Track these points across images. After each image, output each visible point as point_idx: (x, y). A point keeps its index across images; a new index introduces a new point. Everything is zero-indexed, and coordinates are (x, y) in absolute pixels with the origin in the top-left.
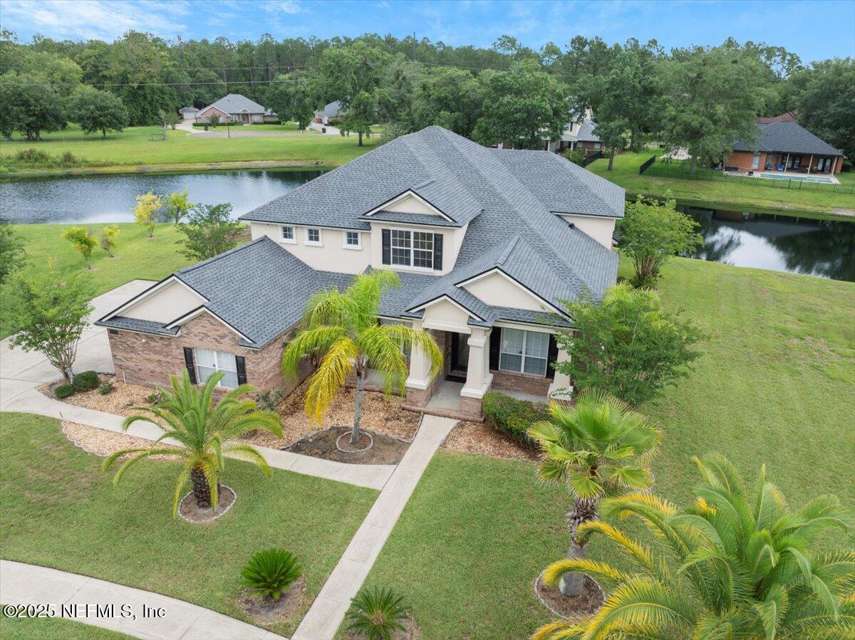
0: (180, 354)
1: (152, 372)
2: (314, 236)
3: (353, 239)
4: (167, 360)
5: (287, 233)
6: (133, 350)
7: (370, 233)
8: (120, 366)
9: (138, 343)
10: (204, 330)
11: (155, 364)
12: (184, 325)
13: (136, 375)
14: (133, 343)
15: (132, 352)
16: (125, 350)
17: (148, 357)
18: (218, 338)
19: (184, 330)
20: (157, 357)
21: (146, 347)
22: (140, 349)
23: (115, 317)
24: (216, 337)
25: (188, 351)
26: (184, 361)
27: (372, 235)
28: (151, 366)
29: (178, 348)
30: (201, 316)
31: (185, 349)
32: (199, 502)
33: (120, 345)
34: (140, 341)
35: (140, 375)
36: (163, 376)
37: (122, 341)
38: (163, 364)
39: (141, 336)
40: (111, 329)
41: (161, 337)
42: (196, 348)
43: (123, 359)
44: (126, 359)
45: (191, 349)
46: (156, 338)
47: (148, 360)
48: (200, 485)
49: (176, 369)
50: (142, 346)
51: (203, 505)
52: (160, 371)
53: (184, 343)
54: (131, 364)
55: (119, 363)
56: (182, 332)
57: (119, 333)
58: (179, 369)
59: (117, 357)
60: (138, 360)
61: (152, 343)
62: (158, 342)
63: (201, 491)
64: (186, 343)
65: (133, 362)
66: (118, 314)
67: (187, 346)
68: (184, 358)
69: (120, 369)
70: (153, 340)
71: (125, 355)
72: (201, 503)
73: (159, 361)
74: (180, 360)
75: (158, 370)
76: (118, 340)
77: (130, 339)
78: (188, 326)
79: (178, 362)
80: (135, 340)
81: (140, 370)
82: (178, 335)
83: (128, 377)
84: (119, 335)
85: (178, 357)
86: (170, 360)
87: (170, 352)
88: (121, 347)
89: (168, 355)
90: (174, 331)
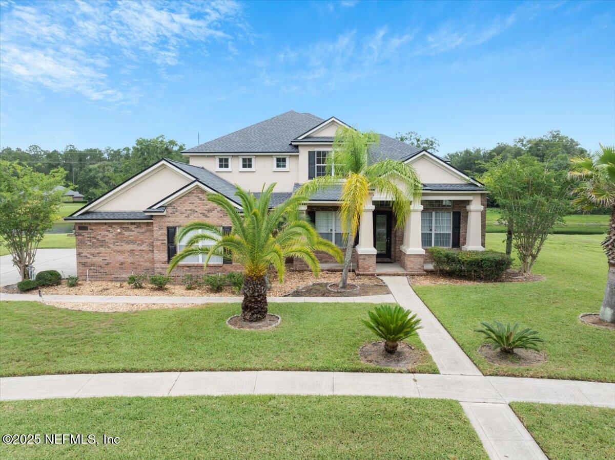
0: (162, 235)
1: (122, 264)
2: (247, 163)
3: (281, 162)
4: (141, 248)
5: (224, 163)
6: (103, 243)
7: (298, 155)
8: (84, 264)
9: (110, 235)
10: (192, 207)
11: (126, 254)
12: (170, 205)
13: (102, 270)
14: (104, 236)
15: (102, 246)
16: (94, 245)
17: (120, 248)
18: (206, 212)
19: (170, 210)
21: (120, 238)
22: (112, 241)
23: (87, 213)
24: (204, 212)
25: (171, 230)
26: (166, 242)
27: (300, 156)
28: (120, 258)
29: (161, 229)
30: (190, 193)
31: (168, 228)
32: (253, 314)
33: (88, 241)
34: (112, 233)
35: (107, 269)
36: (134, 266)
37: (92, 236)
38: (136, 253)
39: (115, 228)
40: (82, 223)
41: (139, 223)
42: (180, 226)
43: (89, 256)
44: (93, 255)
45: (175, 228)
46: (132, 227)
47: (119, 252)
48: (258, 292)
49: (155, 251)
50: (114, 237)
51: (257, 317)
52: (131, 262)
53: (168, 222)
54: (98, 260)
55: (84, 261)
56: (167, 212)
57: (89, 228)
58: (159, 251)
59: (82, 255)
60: (107, 253)
61: (127, 233)
62: (133, 231)
63: (257, 301)
64: (171, 222)
65: (101, 256)
66: (91, 208)
67: (171, 225)
68: (166, 238)
69: (84, 268)
70: (128, 229)
71: (93, 251)
72: (255, 316)
73: (132, 251)
74: (162, 242)
75: (129, 260)
76: (87, 236)
77: (101, 233)
78: (174, 205)
79: (159, 243)
80: (107, 233)
81: (108, 264)
82: (164, 214)
83: (92, 274)
84: (89, 231)
85: (159, 239)
86: (144, 247)
87: (146, 239)
88: (89, 243)
89: (143, 242)
90: (161, 210)
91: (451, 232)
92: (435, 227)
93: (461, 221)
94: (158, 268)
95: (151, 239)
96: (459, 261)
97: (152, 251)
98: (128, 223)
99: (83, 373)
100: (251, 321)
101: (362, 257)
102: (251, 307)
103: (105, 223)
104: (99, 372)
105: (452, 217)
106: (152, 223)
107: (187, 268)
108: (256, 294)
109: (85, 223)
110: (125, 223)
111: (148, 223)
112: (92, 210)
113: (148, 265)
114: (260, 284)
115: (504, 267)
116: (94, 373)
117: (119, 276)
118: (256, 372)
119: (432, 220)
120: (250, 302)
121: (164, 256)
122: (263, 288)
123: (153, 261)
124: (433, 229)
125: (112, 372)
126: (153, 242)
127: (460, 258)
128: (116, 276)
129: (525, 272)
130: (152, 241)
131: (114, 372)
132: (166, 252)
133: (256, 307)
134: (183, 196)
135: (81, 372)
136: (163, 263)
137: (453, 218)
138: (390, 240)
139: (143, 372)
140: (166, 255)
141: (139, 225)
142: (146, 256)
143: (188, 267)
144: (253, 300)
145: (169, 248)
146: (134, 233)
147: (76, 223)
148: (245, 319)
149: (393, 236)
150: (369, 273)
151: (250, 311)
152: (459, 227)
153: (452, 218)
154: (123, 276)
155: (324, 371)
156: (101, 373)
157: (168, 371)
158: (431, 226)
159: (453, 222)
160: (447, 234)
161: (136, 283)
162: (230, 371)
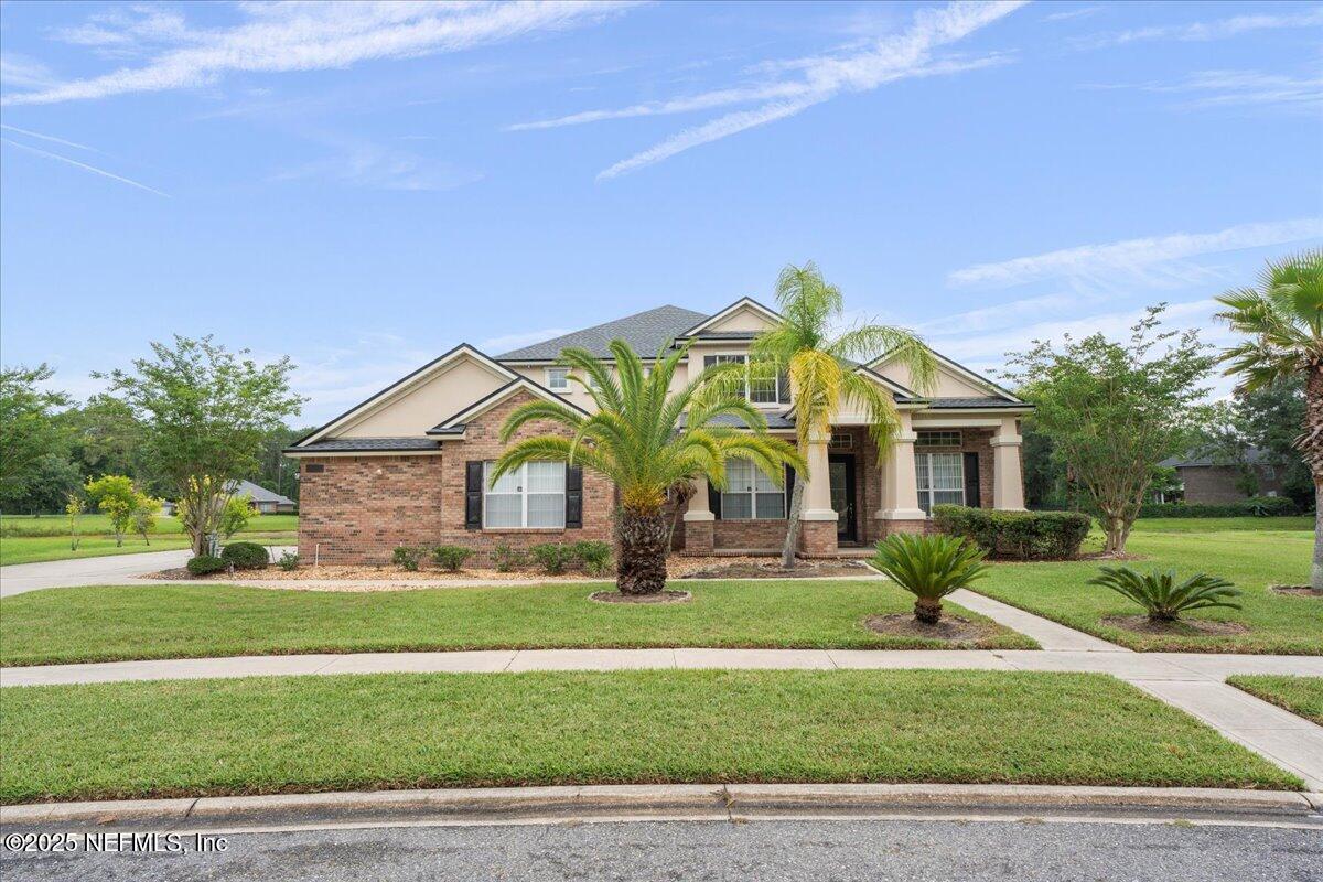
0: (457, 476)
1: (381, 533)
4: (416, 503)
6: (348, 495)
8: (312, 535)
9: (363, 481)
11: (390, 516)
12: (474, 422)
13: (343, 546)
14: (353, 482)
15: (346, 501)
16: (332, 500)
17: (379, 503)
18: (537, 435)
19: (473, 432)
20: (396, 502)
21: (380, 486)
22: (365, 492)
23: (324, 440)
24: (533, 434)
25: (474, 468)
26: (463, 489)
27: (691, 365)
28: (379, 522)
29: (455, 465)
31: (469, 464)
32: (640, 580)
33: (323, 491)
34: (367, 476)
35: (353, 543)
36: (402, 537)
37: (330, 482)
38: (408, 513)
39: (371, 467)
40: (313, 459)
41: (417, 457)
42: (489, 461)
43: (321, 518)
44: (329, 517)
45: (480, 464)
46: (404, 466)
47: (376, 511)
48: (650, 535)
49: (443, 507)
50: (370, 485)
51: (648, 585)
52: (398, 528)
53: (469, 453)
54: (338, 526)
55: (311, 529)
56: (468, 435)
57: (325, 468)
58: (450, 505)
59: (309, 517)
60: (353, 513)
61: (393, 477)
62: (405, 472)
63: (647, 555)
64: (474, 452)
65: (344, 519)
66: (331, 432)
67: (474, 458)
68: (464, 482)
69: (311, 542)
70: (395, 470)
71: (329, 509)
72: (644, 583)
73: (401, 509)
74: (455, 489)
75: (395, 526)
76: (320, 482)
77: (348, 476)
78: (481, 422)
79: (450, 491)
80: (358, 477)
81: (355, 533)
82: (463, 437)
83: (324, 551)
84: (325, 473)
85: (452, 483)
86: (423, 502)
87: (427, 487)
88: (323, 496)
89: (421, 493)
90: (457, 430)
91: (963, 490)
92: (935, 480)
93: (980, 468)
94: (447, 537)
95: (435, 487)
96: (993, 524)
97: (438, 509)
98: (396, 457)
99: (320, 653)
100: (637, 594)
101: (812, 526)
102: (636, 565)
103: (356, 459)
104: (355, 651)
105: (962, 461)
106: (440, 457)
107: (500, 537)
108: (647, 539)
109: (319, 459)
110: (391, 457)
111: (431, 456)
112: (333, 436)
113: (428, 534)
114: (653, 522)
115: (1080, 531)
116: (343, 652)
117: (373, 555)
118: (670, 650)
119: (927, 468)
120: (635, 555)
121: (459, 516)
122: (658, 528)
123: (438, 526)
124: (931, 485)
125: (379, 651)
126: (439, 493)
127: (995, 519)
128: (369, 556)
129: (1114, 549)
130: (436, 490)
131: (385, 651)
132: (464, 507)
133: (647, 564)
134: (497, 407)
135: (318, 651)
136: (458, 528)
137: (965, 464)
138: (854, 507)
139: (443, 651)
140: (464, 513)
141: (415, 461)
142: (425, 518)
143: (501, 534)
144: (641, 552)
145: (468, 499)
146: (406, 475)
147: (303, 458)
148: (624, 591)
149: (858, 498)
150: (827, 555)
151: (634, 574)
152: (977, 481)
153: (962, 465)
154: (383, 555)
155: (806, 648)
156: (357, 652)
157: (493, 649)
158: (927, 480)
159: (966, 471)
160: (955, 492)
161: (406, 561)
162: (617, 648)
